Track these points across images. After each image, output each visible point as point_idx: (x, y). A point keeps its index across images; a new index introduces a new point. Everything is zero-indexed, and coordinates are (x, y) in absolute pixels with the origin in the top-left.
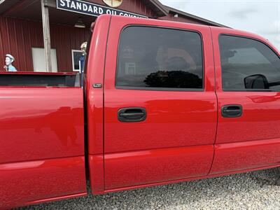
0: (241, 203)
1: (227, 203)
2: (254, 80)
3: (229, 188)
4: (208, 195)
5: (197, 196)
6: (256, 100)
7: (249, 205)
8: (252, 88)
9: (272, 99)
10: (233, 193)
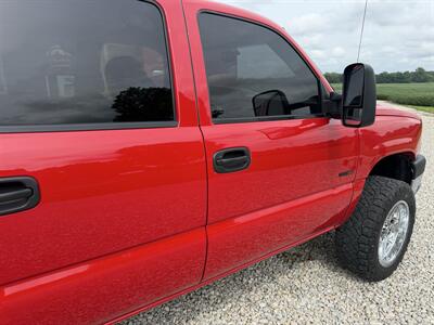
0: (263, 305)
1: (242, 310)
2: (270, 101)
3: (245, 281)
4: (211, 303)
5: (193, 309)
6: (272, 136)
7: (275, 305)
8: (267, 114)
9: (297, 131)
10: (250, 290)
